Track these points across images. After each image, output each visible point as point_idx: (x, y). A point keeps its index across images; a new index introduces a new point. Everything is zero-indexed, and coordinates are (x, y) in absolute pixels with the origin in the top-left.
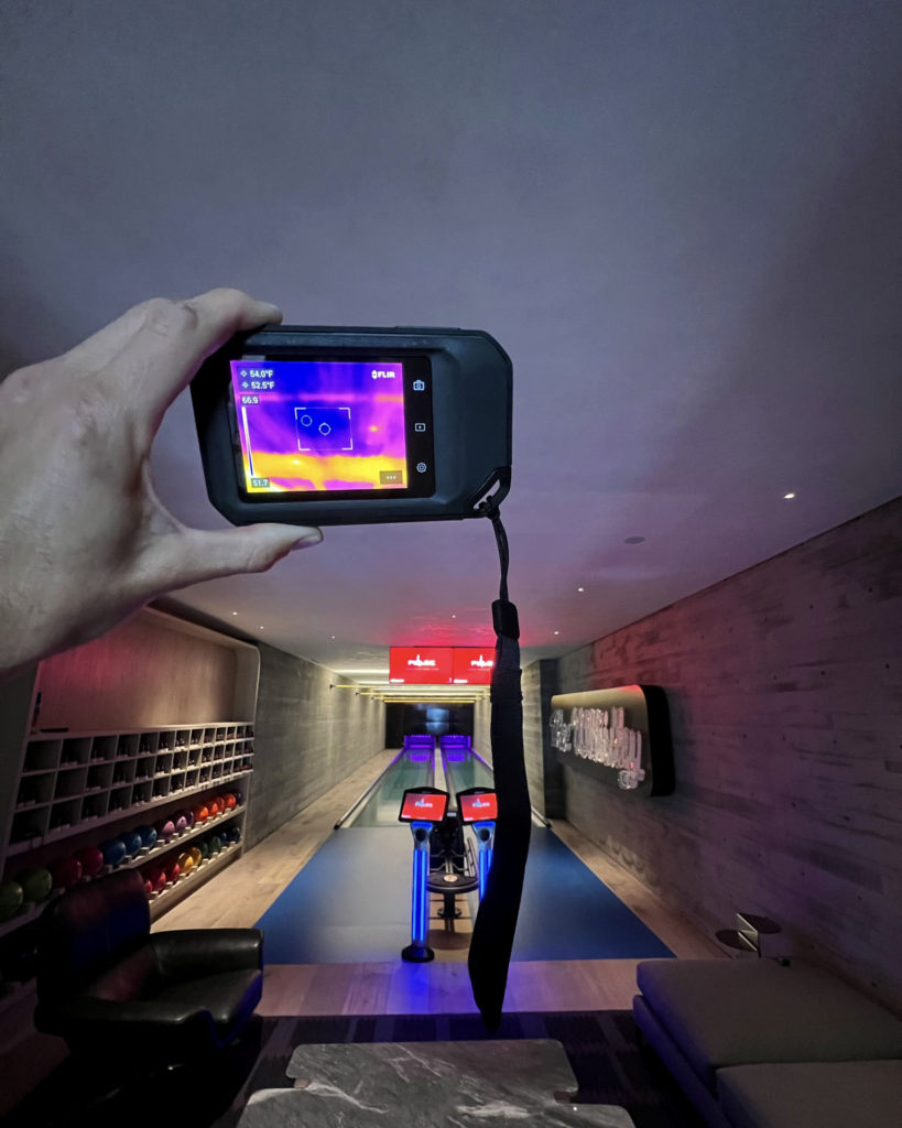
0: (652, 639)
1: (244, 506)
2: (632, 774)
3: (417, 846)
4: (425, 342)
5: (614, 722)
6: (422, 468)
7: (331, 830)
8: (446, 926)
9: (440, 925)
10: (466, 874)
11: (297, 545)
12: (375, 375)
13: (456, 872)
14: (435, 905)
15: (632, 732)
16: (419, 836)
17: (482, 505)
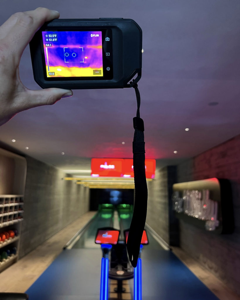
0: (224, 155)
1: (46, 82)
2: (212, 223)
3: (104, 256)
4: (110, 24)
5: (204, 197)
6: (108, 69)
7: (61, 250)
8: (118, 296)
9: (115, 296)
10: (129, 271)
11: (64, 96)
12: (92, 35)
13: (123, 270)
14: (113, 286)
15: (213, 202)
16: (105, 251)
17: (131, 83)
